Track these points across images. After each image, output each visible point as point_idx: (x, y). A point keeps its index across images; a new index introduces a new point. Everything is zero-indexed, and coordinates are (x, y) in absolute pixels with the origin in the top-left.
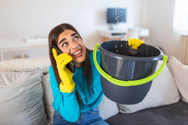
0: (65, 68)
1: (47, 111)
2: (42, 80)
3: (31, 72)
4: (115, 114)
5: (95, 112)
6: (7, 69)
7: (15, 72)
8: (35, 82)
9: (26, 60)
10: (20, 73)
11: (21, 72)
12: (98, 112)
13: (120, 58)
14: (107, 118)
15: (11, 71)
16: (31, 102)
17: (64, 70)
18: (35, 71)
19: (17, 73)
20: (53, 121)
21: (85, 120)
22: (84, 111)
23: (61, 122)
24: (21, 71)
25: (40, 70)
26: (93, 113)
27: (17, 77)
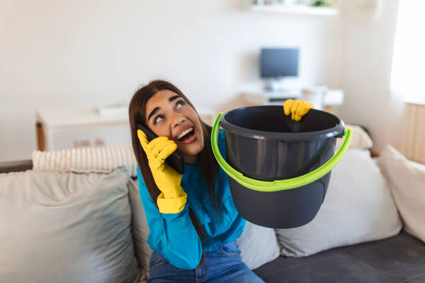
0: (163, 166)
1: (137, 253)
2: (129, 190)
3: (107, 174)
4: (273, 258)
5: (233, 252)
6: (59, 167)
7: (76, 175)
8: (114, 193)
9: (98, 149)
10: (84, 176)
11: (87, 174)
12: (240, 252)
13: (262, 138)
14: (256, 267)
15: (68, 172)
16: (107, 234)
17: (162, 169)
18: (115, 172)
19: (79, 177)
20: (150, 272)
21: (212, 268)
22: (211, 250)
23: (166, 272)
24: (87, 172)
25: (125, 170)
26: (229, 254)
27: (79, 184)
